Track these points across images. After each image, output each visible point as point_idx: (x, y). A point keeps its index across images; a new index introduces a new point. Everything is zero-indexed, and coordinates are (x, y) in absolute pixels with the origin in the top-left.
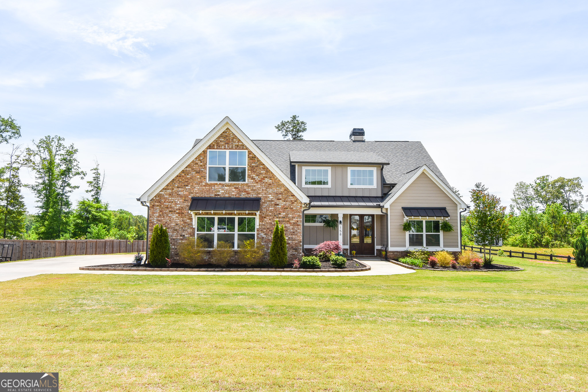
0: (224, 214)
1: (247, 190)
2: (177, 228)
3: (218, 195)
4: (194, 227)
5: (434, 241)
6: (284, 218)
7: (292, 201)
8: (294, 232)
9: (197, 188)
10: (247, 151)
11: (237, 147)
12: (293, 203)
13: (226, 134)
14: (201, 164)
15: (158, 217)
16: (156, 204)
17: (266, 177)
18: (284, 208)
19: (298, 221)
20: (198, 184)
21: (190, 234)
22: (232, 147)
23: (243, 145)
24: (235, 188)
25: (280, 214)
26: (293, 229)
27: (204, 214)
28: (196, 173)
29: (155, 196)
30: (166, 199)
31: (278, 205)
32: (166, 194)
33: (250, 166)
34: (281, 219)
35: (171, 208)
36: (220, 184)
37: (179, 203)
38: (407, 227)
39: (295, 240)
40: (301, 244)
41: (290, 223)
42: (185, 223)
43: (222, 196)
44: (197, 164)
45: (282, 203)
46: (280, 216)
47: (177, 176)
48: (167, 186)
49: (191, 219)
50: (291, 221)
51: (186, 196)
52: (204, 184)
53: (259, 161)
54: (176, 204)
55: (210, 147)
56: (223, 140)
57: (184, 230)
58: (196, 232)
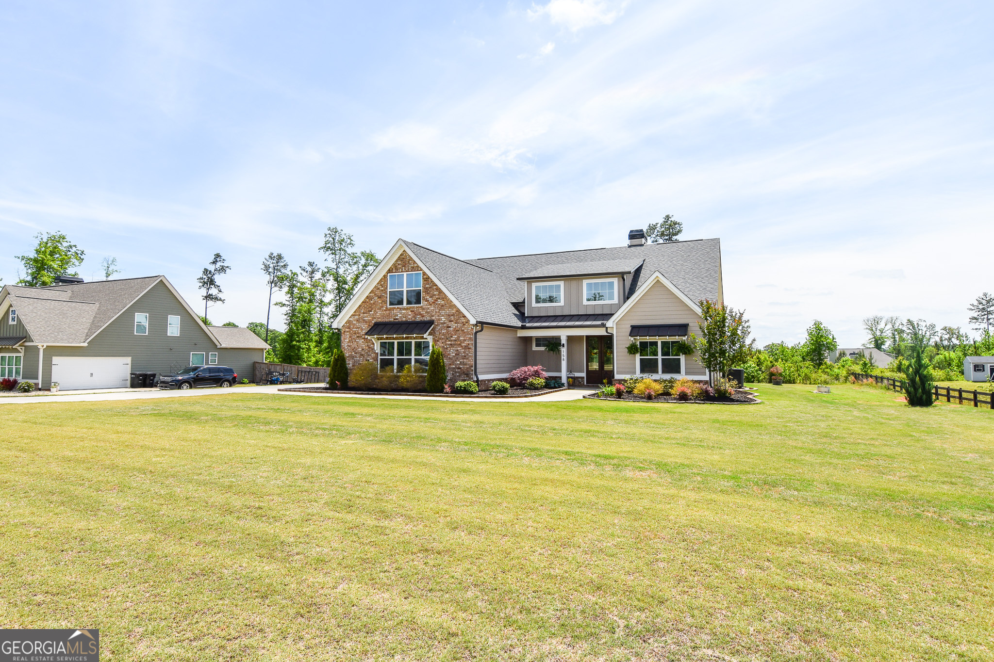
0: (404, 338)
1: (422, 313)
2: (363, 353)
3: (397, 319)
4: (377, 352)
5: (672, 367)
6: (456, 341)
7: (463, 322)
8: (465, 356)
9: (379, 312)
10: (421, 272)
11: (413, 269)
12: (464, 325)
13: (403, 257)
14: (382, 289)
15: (348, 342)
16: (347, 330)
17: (439, 298)
18: (456, 331)
19: (469, 344)
20: (380, 309)
21: (373, 358)
22: (408, 269)
23: (418, 267)
24: (411, 311)
25: (452, 337)
26: (464, 352)
27: (384, 339)
28: (378, 298)
29: (346, 323)
30: (354, 325)
31: (450, 327)
32: (354, 320)
33: (424, 288)
34: (453, 343)
35: (358, 333)
36: (398, 308)
37: (365, 328)
38: (632, 350)
39: (466, 365)
40: (473, 368)
41: (462, 346)
42: (369, 348)
43: (400, 320)
44: (379, 289)
45: (453, 325)
46: (451, 339)
47: (363, 302)
48: (355, 312)
49: (374, 344)
50: (463, 345)
51: (370, 321)
52: (384, 309)
53: (432, 281)
54: (362, 330)
55: (390, 271)
56: (400, 262)
57: (368, 355)
58: (379, 357)
